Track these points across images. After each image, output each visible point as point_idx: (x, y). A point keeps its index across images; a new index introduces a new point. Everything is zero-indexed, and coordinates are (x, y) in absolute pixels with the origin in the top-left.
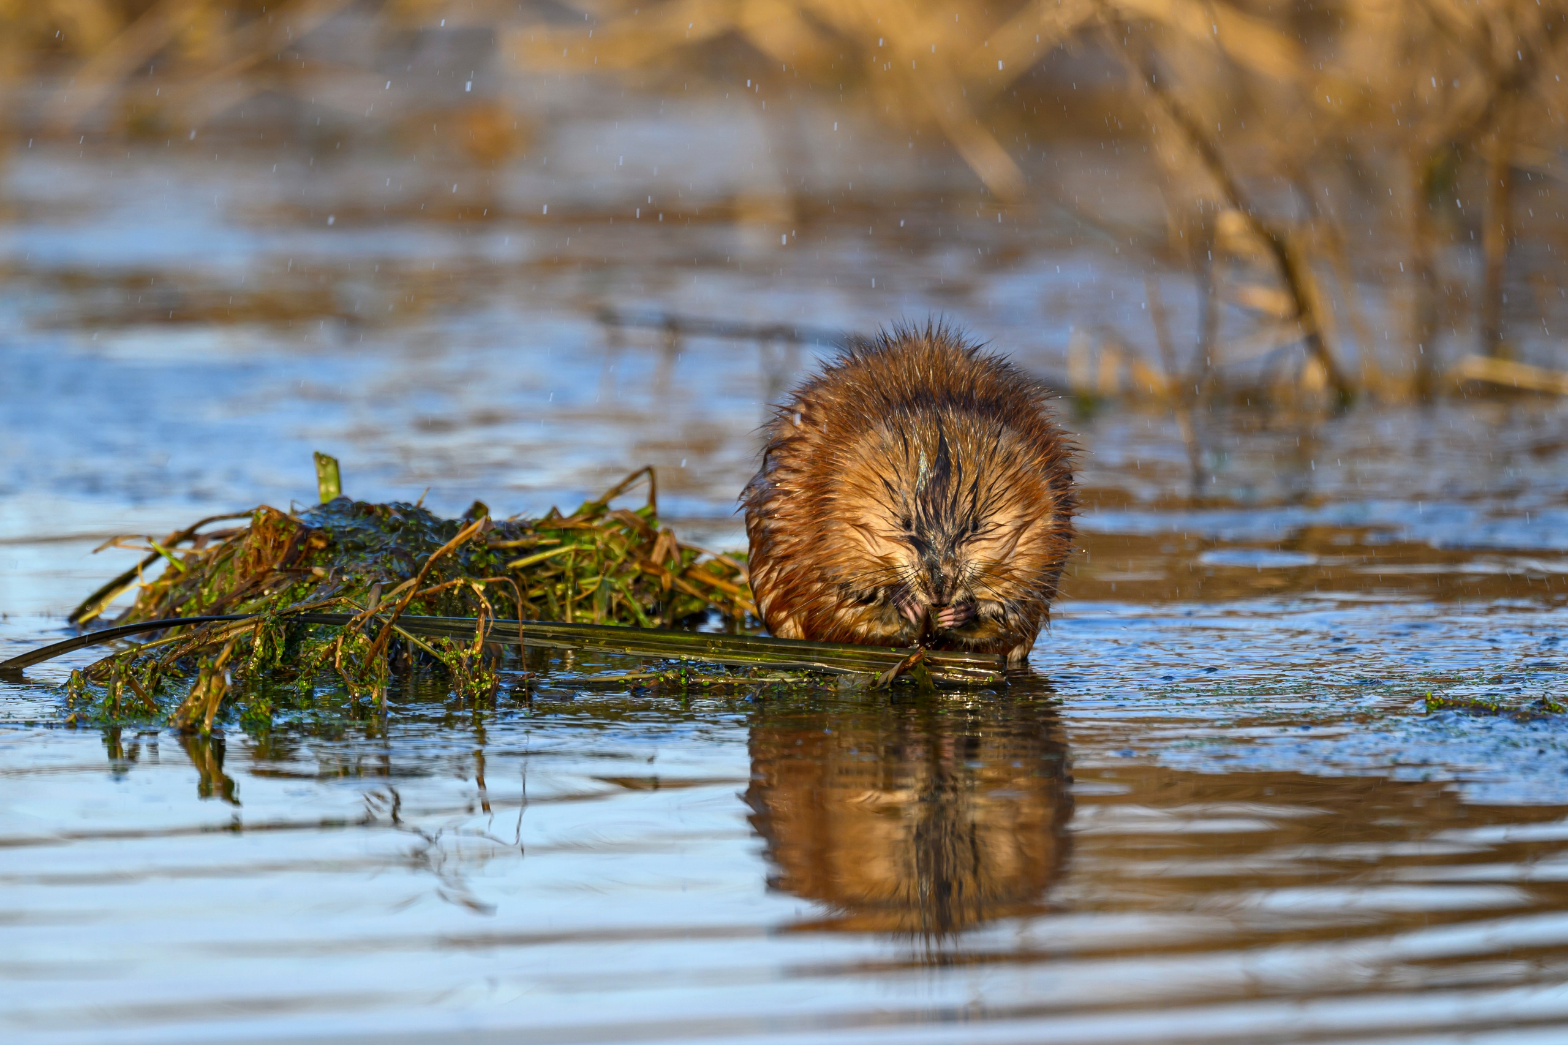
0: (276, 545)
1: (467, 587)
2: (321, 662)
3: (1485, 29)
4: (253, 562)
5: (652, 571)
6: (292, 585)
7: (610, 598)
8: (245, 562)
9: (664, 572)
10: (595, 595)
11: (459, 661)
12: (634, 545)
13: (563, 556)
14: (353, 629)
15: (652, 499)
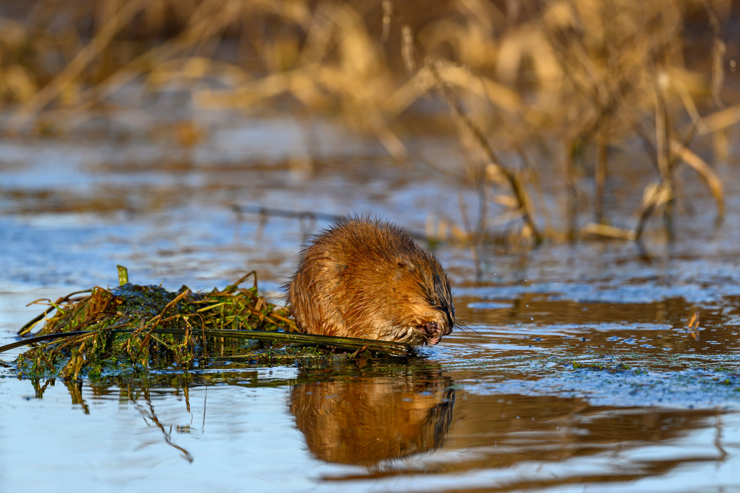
0: (102, 302)
1: (181, 318)
2: (121, 350)
3: (596, 90)
4: (93, 310)
5: (255, 313)
6: (108, 319)
7: (239, 324)
8: (89, 309)
9: (260, 314)
10: (233, 323)
11: (178, 349)
12: (248, 303)
13: (219, 307)
14: (134, 335)
15: (255, 284)
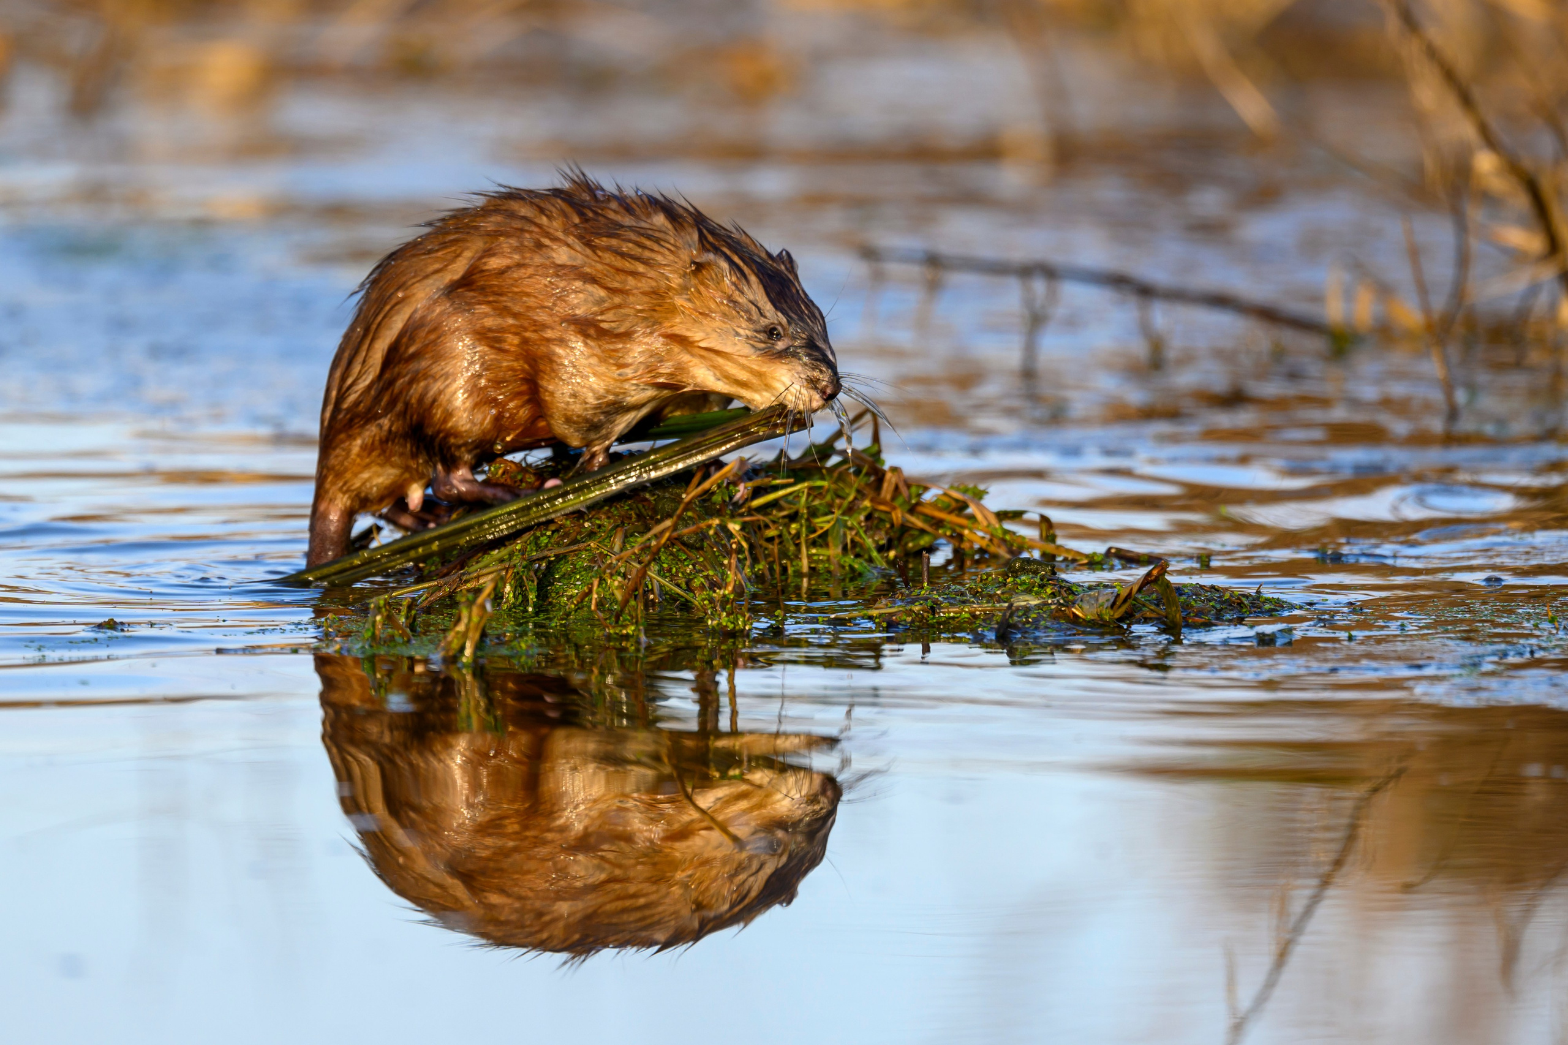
1: (723, 528)
2: (575, 605)
5: (882, 508)
7: (845, 535)
9: (894, 508)
10: (830, 533)
11: (711, 601)
12: (863, 483)
13: (797, 496)
14: (608, 571)
15: (876, 438)
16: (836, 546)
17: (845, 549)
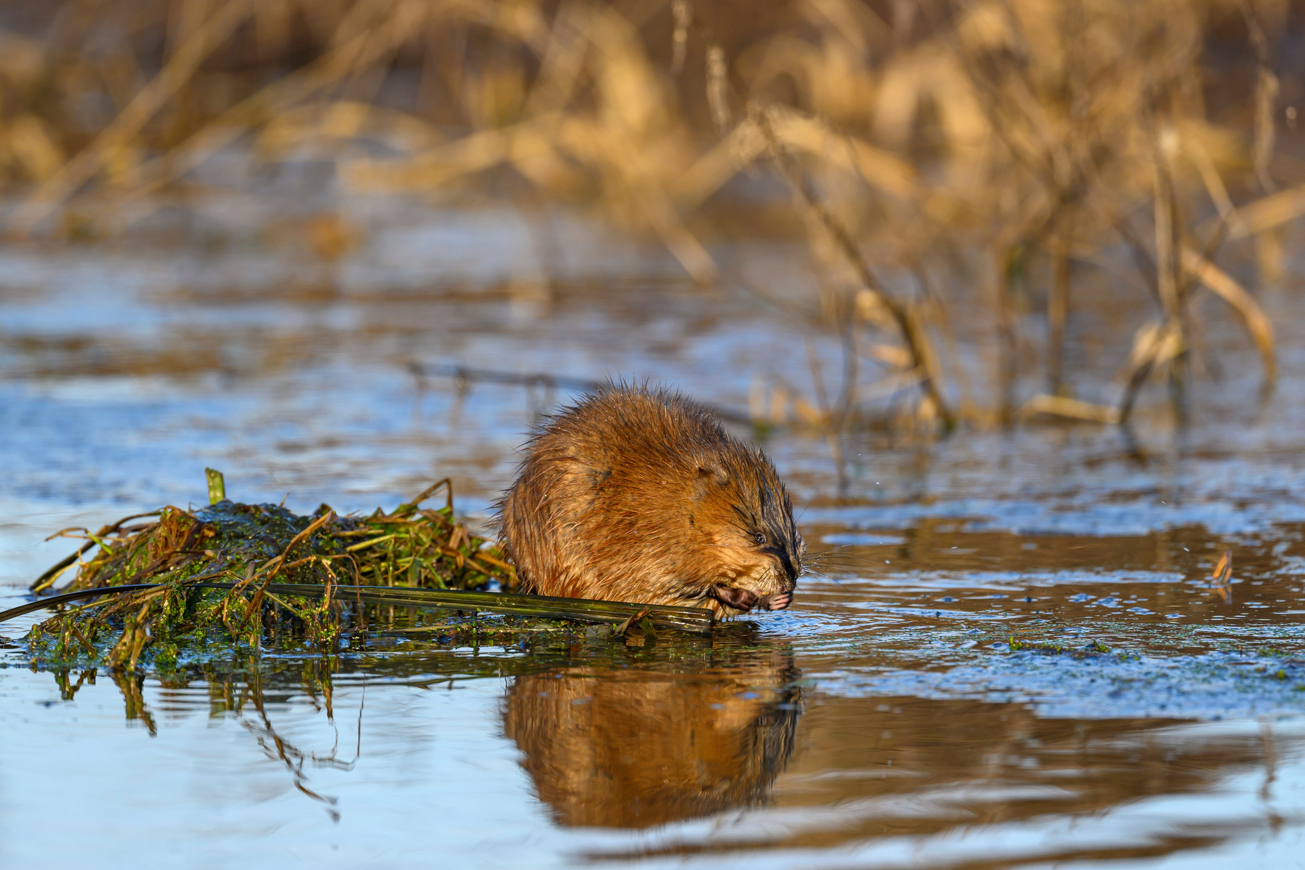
0: (179, 534)
1: (318, 563)
2: (212, 617)
3: (1050, 159)
4: (162, 547)
5: (450, 553)
6: (190, 563)
7: (420, 573)
8: (156, 546)
9: (459, 554)
10: (409, 570)
11: (312, 616)
12: (436, 535)
13: (386, 542)
14: (236, 593)
15: (450, 502)
16: (413, 580)
17: (420, 583)
